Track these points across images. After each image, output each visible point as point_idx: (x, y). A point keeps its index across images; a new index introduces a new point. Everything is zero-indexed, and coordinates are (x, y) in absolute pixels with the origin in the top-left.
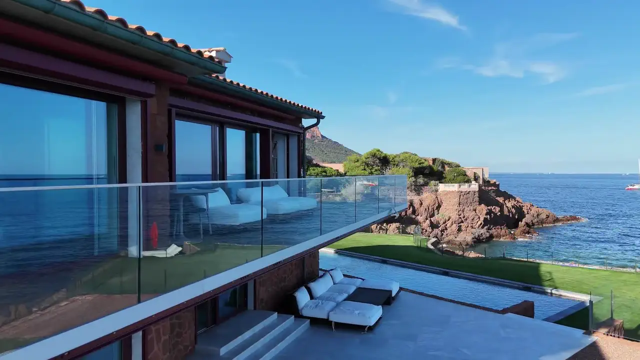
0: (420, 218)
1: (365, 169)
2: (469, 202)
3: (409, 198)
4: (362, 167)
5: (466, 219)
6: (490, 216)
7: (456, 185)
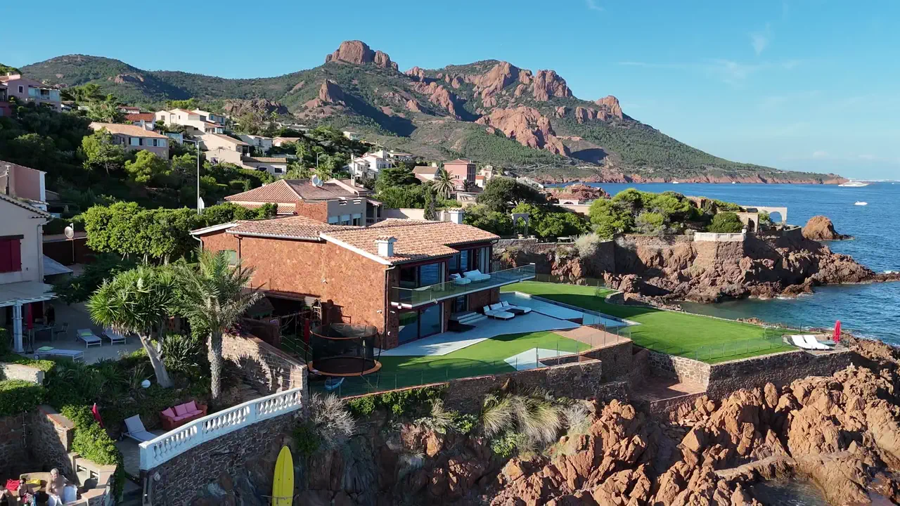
0: (667, 270)
1: (611, 214)
2: (730, 252)
3: (657, 247)
4: (608, 212)
5: (725, 273)
6: (757, 271)
7: (729, 234)
